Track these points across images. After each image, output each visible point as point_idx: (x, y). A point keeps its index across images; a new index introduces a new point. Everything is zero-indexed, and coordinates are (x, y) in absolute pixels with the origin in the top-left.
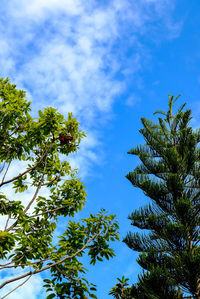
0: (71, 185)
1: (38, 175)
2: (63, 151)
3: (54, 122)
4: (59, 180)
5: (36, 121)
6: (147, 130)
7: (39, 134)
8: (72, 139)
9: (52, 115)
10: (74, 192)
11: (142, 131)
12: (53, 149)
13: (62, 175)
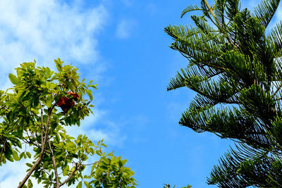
0: (105, 167)
1: (48, 173)
2: (69, 121)
3: (39, 83)
4: (82, 168)
5: (12, 92)
6: (182, 42)
7: (23, 109)
8: (76, 97)
9: (32, 74)
10: (112, 177)
11: (175, 47)
12: (54, 125)
13: (84, 158)
